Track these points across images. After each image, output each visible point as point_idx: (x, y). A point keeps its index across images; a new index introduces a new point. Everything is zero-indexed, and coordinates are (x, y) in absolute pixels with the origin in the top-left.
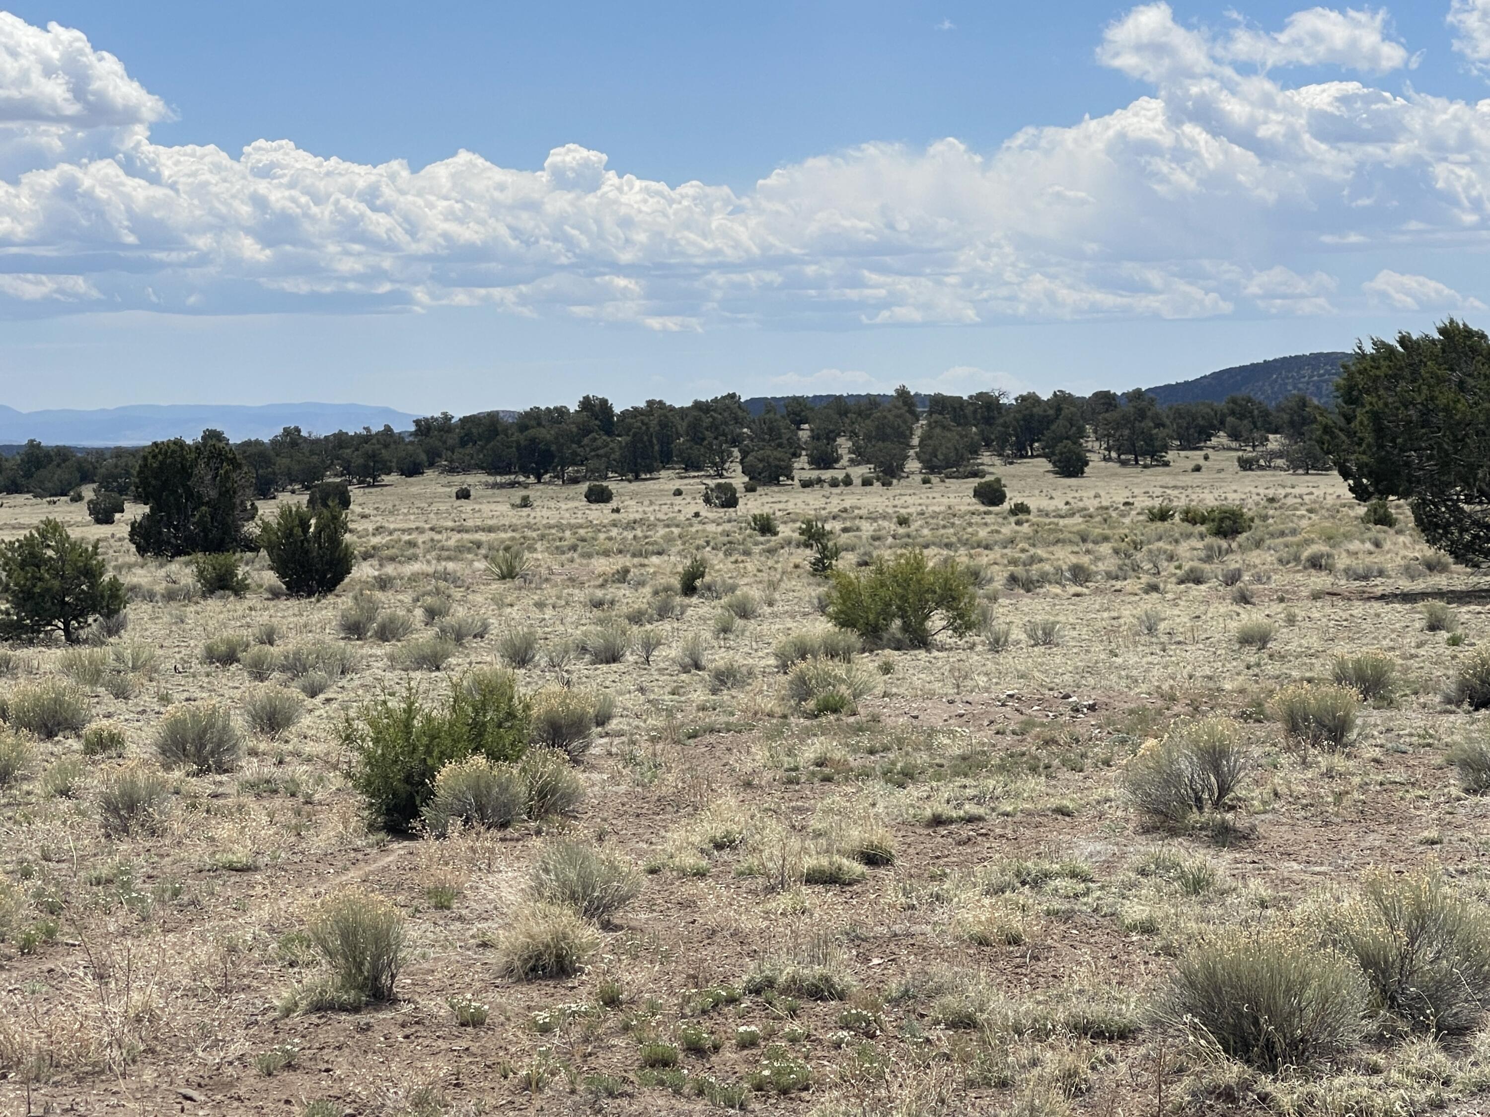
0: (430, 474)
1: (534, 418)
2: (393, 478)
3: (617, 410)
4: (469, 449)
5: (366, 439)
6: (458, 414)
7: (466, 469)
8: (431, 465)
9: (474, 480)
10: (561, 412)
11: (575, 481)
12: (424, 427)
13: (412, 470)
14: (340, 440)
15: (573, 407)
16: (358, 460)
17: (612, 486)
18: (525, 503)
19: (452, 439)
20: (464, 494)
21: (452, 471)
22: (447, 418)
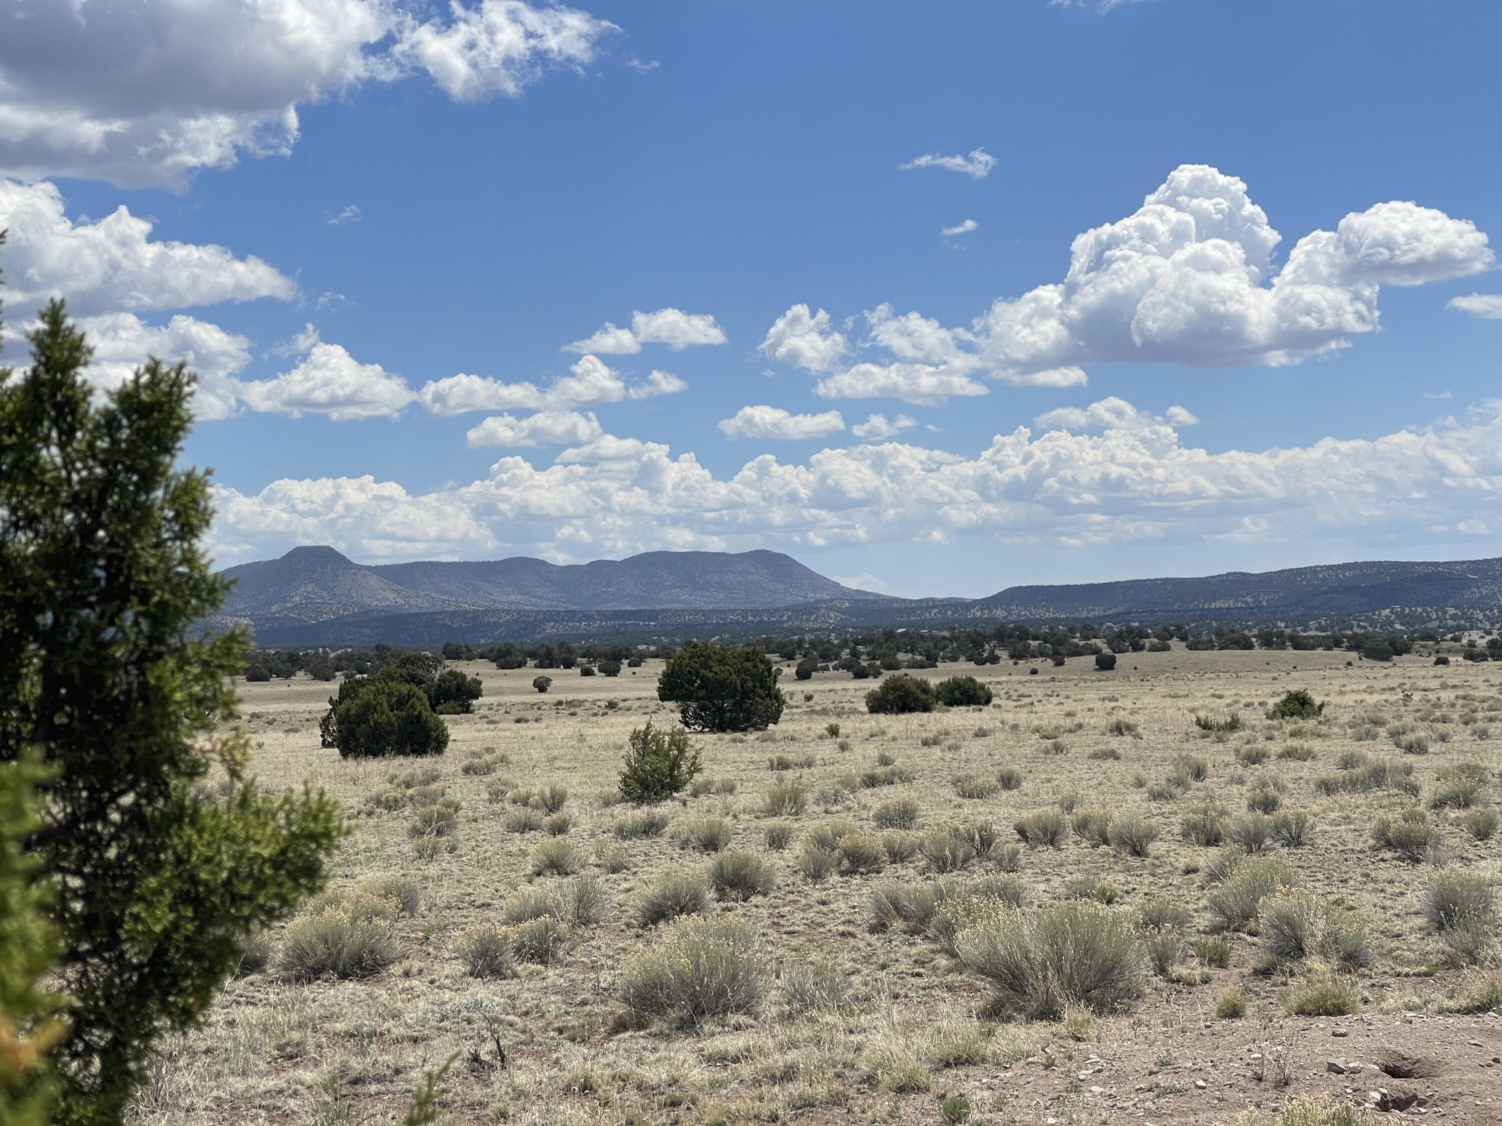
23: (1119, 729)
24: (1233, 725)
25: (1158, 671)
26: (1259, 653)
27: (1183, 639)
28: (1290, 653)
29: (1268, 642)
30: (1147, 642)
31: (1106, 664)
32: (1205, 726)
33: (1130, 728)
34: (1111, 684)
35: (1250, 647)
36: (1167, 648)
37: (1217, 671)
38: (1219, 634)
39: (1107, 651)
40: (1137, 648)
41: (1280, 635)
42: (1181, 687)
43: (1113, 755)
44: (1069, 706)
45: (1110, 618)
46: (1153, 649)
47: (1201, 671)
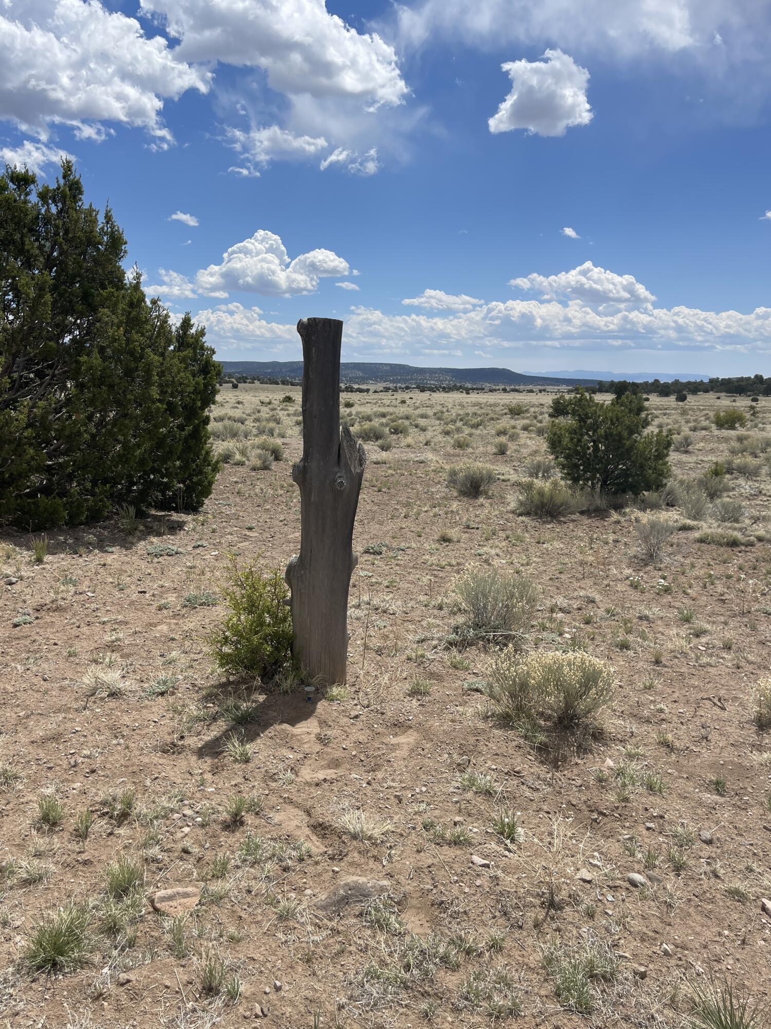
0: (711, 393)
1: (741, 379)
2: (701, 393)
3: (765, 378)
4: (722, 387)
5: (695, 383)
6: (721, 377)
7: (721, 392)
8: (712, 390)
9: (723, 394)
10: (749, 378)
11: (750, 396)
12: (712, 381)
13: (706, 391)
14: (689, 383)
15: (753, 377)
16: (692, 388)
17: (759, 398)
18: (734, 401)
19: (718, 384)
20: (718, 398)
21: (717, 392)
22: (718, 378)
23: (239, 403)
24: (270, 403)
25: (251, 389)
26: (280, 386)
27: (259, 380)
28: (290, 387)
29: (284, 383)
30: (248, 381)
31: (235, 387)
32: (262, 403)
33: (242, 403)
34: (237, 392)
35: (278, 384)
36: (254, 383)
37: (268, 390)
38: (269, 379)
39: (235, 382)
40: (245, 382)
41: (287, 381)
42: (257, 394)
43: (237, 408)
44: (224, 397)
45: (237, 372)
46: (250, 383)
47: (263, 390)
